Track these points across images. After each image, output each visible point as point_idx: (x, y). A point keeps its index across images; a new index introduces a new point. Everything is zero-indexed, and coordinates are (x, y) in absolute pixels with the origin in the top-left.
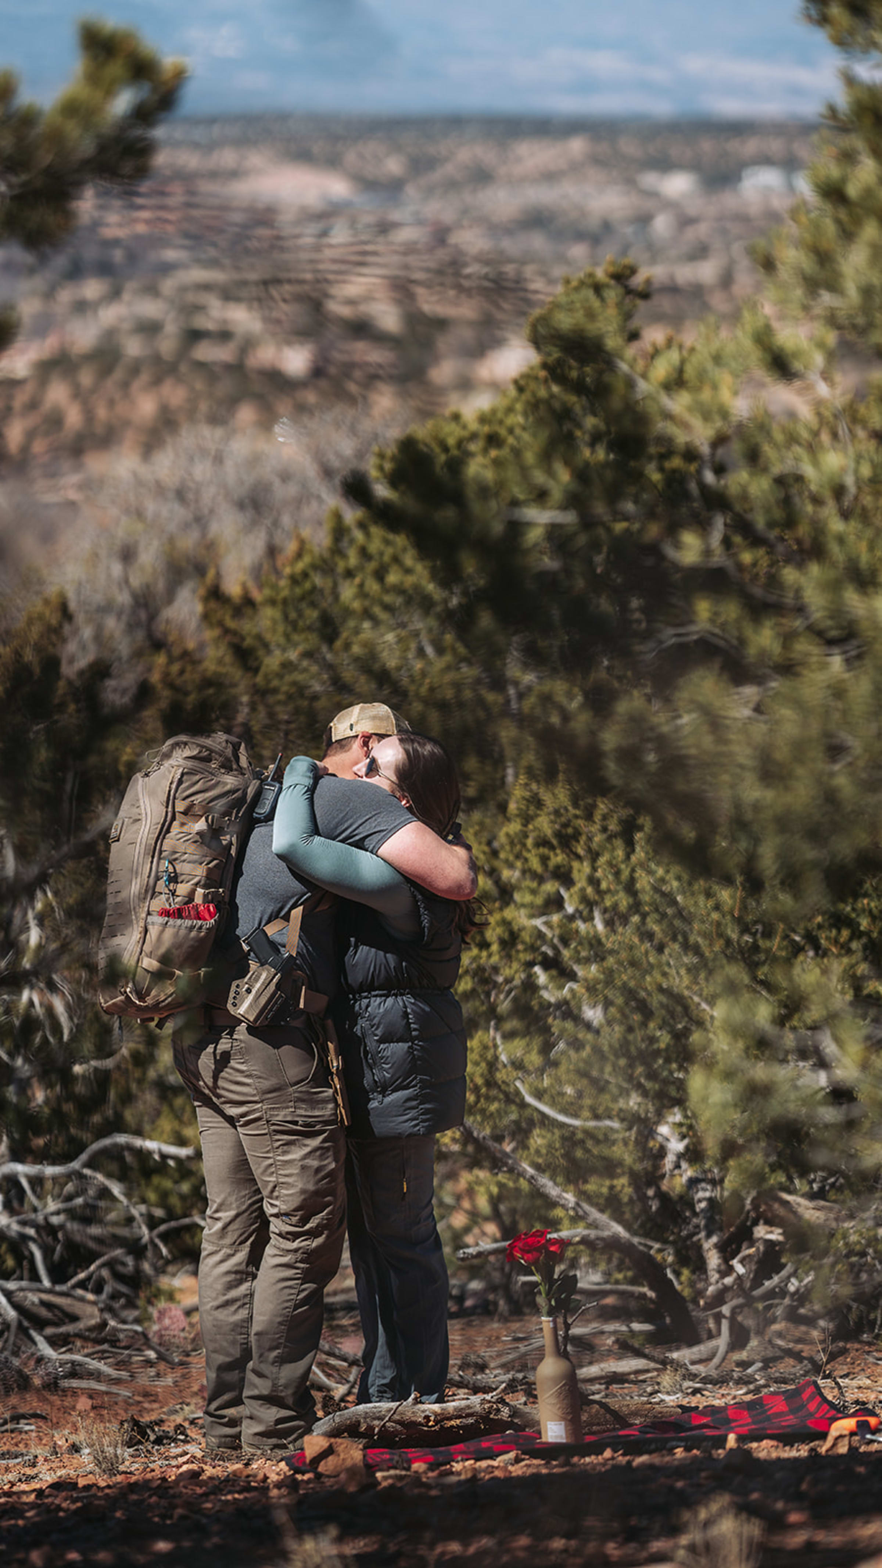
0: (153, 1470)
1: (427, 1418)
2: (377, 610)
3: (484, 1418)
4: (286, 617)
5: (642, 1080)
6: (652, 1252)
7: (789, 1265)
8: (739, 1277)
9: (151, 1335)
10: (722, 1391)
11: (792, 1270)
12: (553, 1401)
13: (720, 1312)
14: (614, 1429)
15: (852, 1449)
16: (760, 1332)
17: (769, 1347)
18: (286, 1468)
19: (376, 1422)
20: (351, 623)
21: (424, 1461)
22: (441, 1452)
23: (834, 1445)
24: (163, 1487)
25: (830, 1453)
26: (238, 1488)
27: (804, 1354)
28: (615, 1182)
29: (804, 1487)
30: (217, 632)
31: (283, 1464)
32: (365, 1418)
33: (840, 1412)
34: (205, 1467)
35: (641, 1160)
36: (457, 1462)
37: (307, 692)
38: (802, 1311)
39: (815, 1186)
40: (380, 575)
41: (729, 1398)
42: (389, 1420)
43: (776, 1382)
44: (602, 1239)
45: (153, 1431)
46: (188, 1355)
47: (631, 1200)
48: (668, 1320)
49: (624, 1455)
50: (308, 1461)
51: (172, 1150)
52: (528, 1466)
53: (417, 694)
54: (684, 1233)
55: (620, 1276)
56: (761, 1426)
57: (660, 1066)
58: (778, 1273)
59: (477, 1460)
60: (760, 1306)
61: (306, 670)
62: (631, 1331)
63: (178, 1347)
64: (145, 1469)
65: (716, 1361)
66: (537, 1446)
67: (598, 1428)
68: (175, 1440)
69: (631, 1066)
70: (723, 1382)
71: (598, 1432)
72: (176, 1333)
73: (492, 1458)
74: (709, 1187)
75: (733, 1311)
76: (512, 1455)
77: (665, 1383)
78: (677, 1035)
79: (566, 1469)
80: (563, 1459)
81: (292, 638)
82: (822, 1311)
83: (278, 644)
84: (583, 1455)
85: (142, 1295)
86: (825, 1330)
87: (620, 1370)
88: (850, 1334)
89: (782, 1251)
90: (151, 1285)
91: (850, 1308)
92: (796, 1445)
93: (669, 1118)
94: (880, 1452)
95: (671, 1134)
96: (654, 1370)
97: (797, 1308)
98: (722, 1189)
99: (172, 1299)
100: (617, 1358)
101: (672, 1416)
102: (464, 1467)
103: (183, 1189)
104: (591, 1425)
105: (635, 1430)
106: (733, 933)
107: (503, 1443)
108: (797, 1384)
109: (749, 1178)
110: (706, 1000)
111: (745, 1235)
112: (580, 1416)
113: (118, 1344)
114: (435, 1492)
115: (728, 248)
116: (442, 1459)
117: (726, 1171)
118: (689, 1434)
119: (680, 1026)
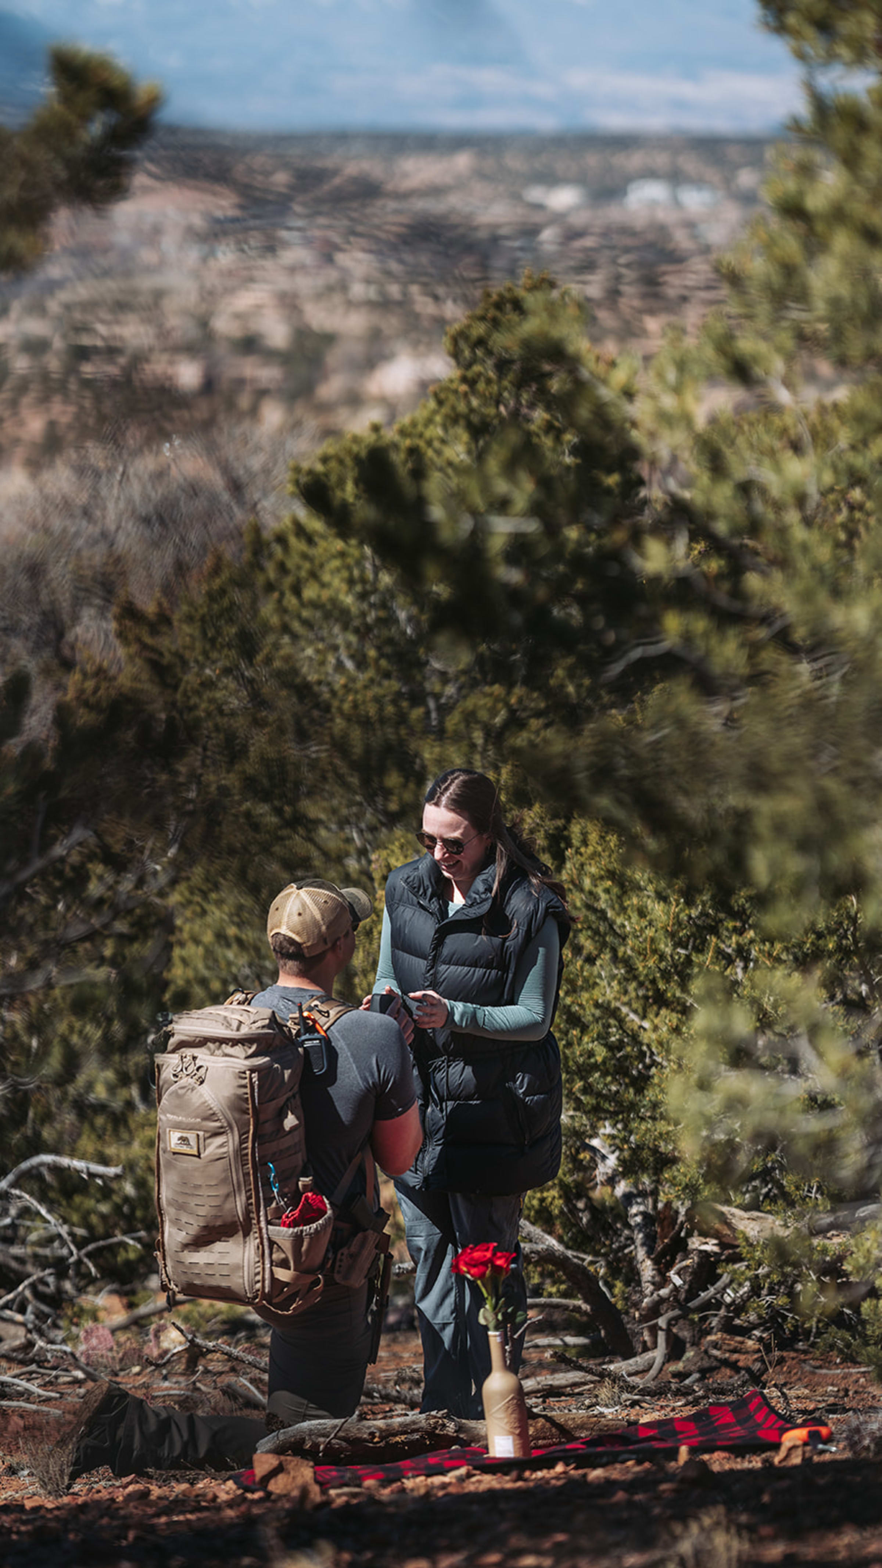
0: (99, 1491)
1: (372, 1434)
2: (296, 626)
3: (431, 1433)
4: (204, 633)
5: (579, 1095)
6: (585, 1263)
7: (725, 1275)
8: (676, 1289)
9: (78, 1355)
10: (661, 1403)
11: (727, 1281)
12: (501, 1415)
13: (656, 1324)
14: (560, 1443)
15: (807, 1461)
16: (696, 1344)
17: (706, 1358)
18: (234, 1487)
19: (321, 1439)
20: (271, 639)
21: (375, 1478)
22: (390, 1469)
23: (787, 1456)
24: (112, 1508)
25: (784, 1464)
26: (189, 1508)
27: (741, 1364)
29: (766, 1498)
30: (134, 648)
31: (230, 1484)
32: (310, 1435)
33: (788, 1423)
34: (151, 1488)
35: (571, 1172)
36: (408, 1478)
37: (226, 709)
38: (737, 1322)
39: (748, 1197)
40: (297, 590)
41: (668, 1409)
42: (335, 1437)
43: (714, 1393)
44: (537, 1252)
46: (116, 1375)
47: (562, 1212)
48: (603, 1333)
49: (575, 1468)
50: (257, 1478)
51: (100, 1169)
52: (479, 1481)
53: (340, 710)
54: (615, 1246)
55: (553, 1290)
56: (709, 1437)
57: (596, 1080)
58: (713, 1284)
59: (428, 1476)
60: (696, 1317)
61: (224, 687)
62: (566, 1345)
63: (106, 1367)
64: (90, 1490)
65: (653, 1372)
66: (487, 1462)
67: (545, 1442)
70: (661, 1394)
71: (545, 1446)
72: (104, 1352)
73: (443, 1473)
74: (642, 1200)
75: (669, 1324)
76: (463, 1471)
77: (603, 1396)
78: (611, 1048)
79: (520, 1484)
80: (514, 1474)
81: (211, 655)
82: (757, 1321)
83: (197, 661)
84: (534, 1470)
85: (66, 1314)
86: (760, 1340)
87: (556, 1383)
88: (786, 1344)
89: (718, 1262)
90: (73, 1305)
91: (785, 1318)
92: (748, 1456)
93: (602, 1131)
94: (834, 1462)
95: (603, 1147)
96: (592, 1382)
97: (732, 1319)
98: (655, 1202)
99: (96, 1319)
100: (554, 1371)
101: (617, 1429)
102: (416, 1484)
103: (104, 1208)
104: (538, 1439)
105: (583, 1443)
106: (666, 947)
107: (451, 1458)
108: (738, 1395)
109: (684, 1189)
110: (635, 1012)
111: (679, 1246)
112: (527, 1430)
113: (46, 1364)
114: (391, 1510)
115: (614, 261)
116: (392, 1476)
117: (658, 1182)
118: (636, 1446)
119: (613, 1039)
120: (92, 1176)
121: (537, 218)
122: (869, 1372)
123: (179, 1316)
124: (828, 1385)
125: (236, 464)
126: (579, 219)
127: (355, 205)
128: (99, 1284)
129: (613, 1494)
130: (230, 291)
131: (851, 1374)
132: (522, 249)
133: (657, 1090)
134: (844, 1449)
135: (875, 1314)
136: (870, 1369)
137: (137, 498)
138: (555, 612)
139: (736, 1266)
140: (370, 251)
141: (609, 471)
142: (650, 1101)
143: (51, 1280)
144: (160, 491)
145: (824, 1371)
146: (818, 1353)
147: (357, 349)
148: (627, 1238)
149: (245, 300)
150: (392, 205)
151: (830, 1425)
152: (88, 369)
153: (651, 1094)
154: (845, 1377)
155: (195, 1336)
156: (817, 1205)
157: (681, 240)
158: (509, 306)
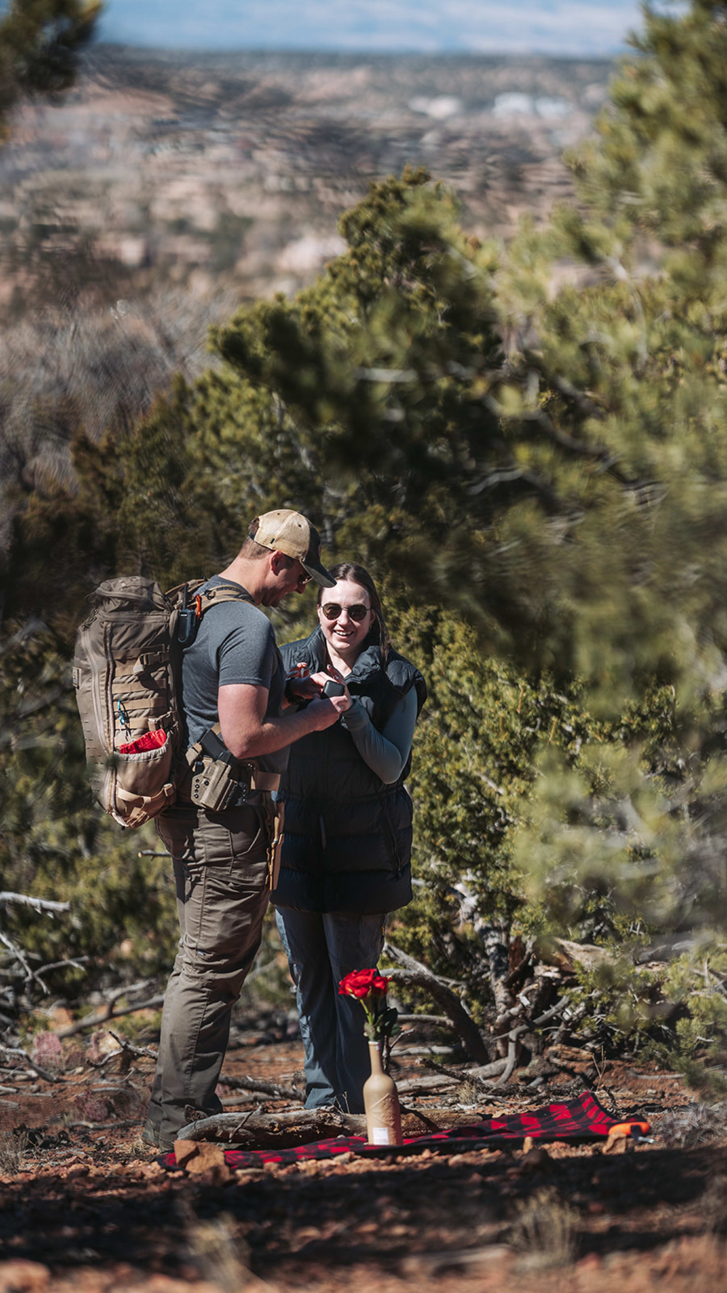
0: (47, 1170)
1: (272, 1125)
2: (216, 459)
3: (321, 1125)
4: (139, 465)
5: (443, 848)
6: (450, 986)
7: (564, 997)
8: (524, 1008)
9: (31, 1057)
10: (510, 1102)
11: (566, 1002)
12: (379, 1110)
13: (507, 1037)
14: (427, 1134)
15: (629, 1150)
16: (540, 1053)
17: (548, 1065)
18: (158, 1167)
19: (231, 1129)
20: (196, 469)
21: (275, 1161)
22: (287, 1153)
23: (613, 1146)
24: (56, 1183)
25: (610, 1152)
26: (121, 1185)
27: (576, 1070)
28: (417, 929)
29: (595, 1181)
30: (89, 476)
31: (155, 1164)
32: (221, 1125)
33: (615, 1119)
34: (90, 1167)
35: (439, 911)
36: (302, 1161)
37: (157, 527)
38: (574, 1035)
39: (584, 933)
40: (216, 431)
41: (516, 1107)
42: (242, 1127)
43: (554, 1094)
44: (410, 977)
45: (41, 1137)
46: (63, 1074)
47: (431, 944)
48: (463, 1044)
49: (439, 1155)
50: (178, 1160)
51: (51, 905)
52: (360, 1165)
54: (474, 972)
55: (422, 1008)
56: (550, 1130)
57: (457, 836)
58: (554, 1004)
59: (318, 1159)
60: (540, 1032)
61: (157, 508)
62: (433, 1053)
63: (54, 1067)
64: (40, 1168)
65: (504, 1076)
66: (366, 1149)
67: (414, 1133)
68: (59, 1144)
69: (434, 836)
70: (510, 1094)
71: (414, 1136)
72: (53, 1055)
73: (330, 1158)
74: (497, 934)
75: (518, 1037)
76: (346, 1155)
77: (462, 1095)
78: (470, 809)
79: (393, 1167)
80: (389, 1158)
81: (144, 482)
82: (590, 1035)
83: (133, 488)
84: (405, 1156)
85: (22, 1024)
86: (593, 1050)
87: (424, 1084)
88: (613, 1054)
89: (559, 986)
90: (28, 1016)
91: (613, 1033)
92: (581, 1146)
93: (464, 878)
94: (651, 1152)
95: (466, 891)
96: (454, 1084)
97: (570, 1033)
98: (508, 936)
99: (46, 1027)
100: (423, 1075)
101: (474, 1123)
102: (308, 1166)
103: (55, 937)
104: (409, 1130)
105: (447, 1134)
106: (516, 727)
107: (337, 1145)
108: (573, 1095)
109: (531, 926)
110: (493, 780)
111: (527, 973)
112: (400, 1122)
113: (5, 1065)
114: (287, 1187)
115: (483, 160)
116: (288, 1159)
117: (510, 920)
118: (490, 1137)
119: (473, 802)
120: (44, 910)
121: (420, 124)
122: (681, 1078)
123: (115, 1026)
124: (648, 1088)
125: (168, 325)
126: (456, 125)
127: (270, 111)
128: (49, 999)
129: (470, 1175)
130: (167, 181)
131: (667, 1080)
132: (407, 149)
133: (509, 844)
134: (660, 1141)
135: (688, 1031)
136: (682, 1075)
137: (86, 350)
138: (430, 449)
139: (574, 990)
140: (282, 150)
141: (475, 333)
142: (503, 854)
143: (10, 996)
144: (105, 346)
145: (645, 1077)
146: (639, 1062)
147: (270, 231)
148: (485, 966)
149: (178, 189)
150: (301, 112)
151: (649, 1120)
152: (47, 245)
153: (503, 848)
154: (662, 1082)
155: (128, 1043)
156: (640, 940)
157: (539, 144)
158: (391, 196)
